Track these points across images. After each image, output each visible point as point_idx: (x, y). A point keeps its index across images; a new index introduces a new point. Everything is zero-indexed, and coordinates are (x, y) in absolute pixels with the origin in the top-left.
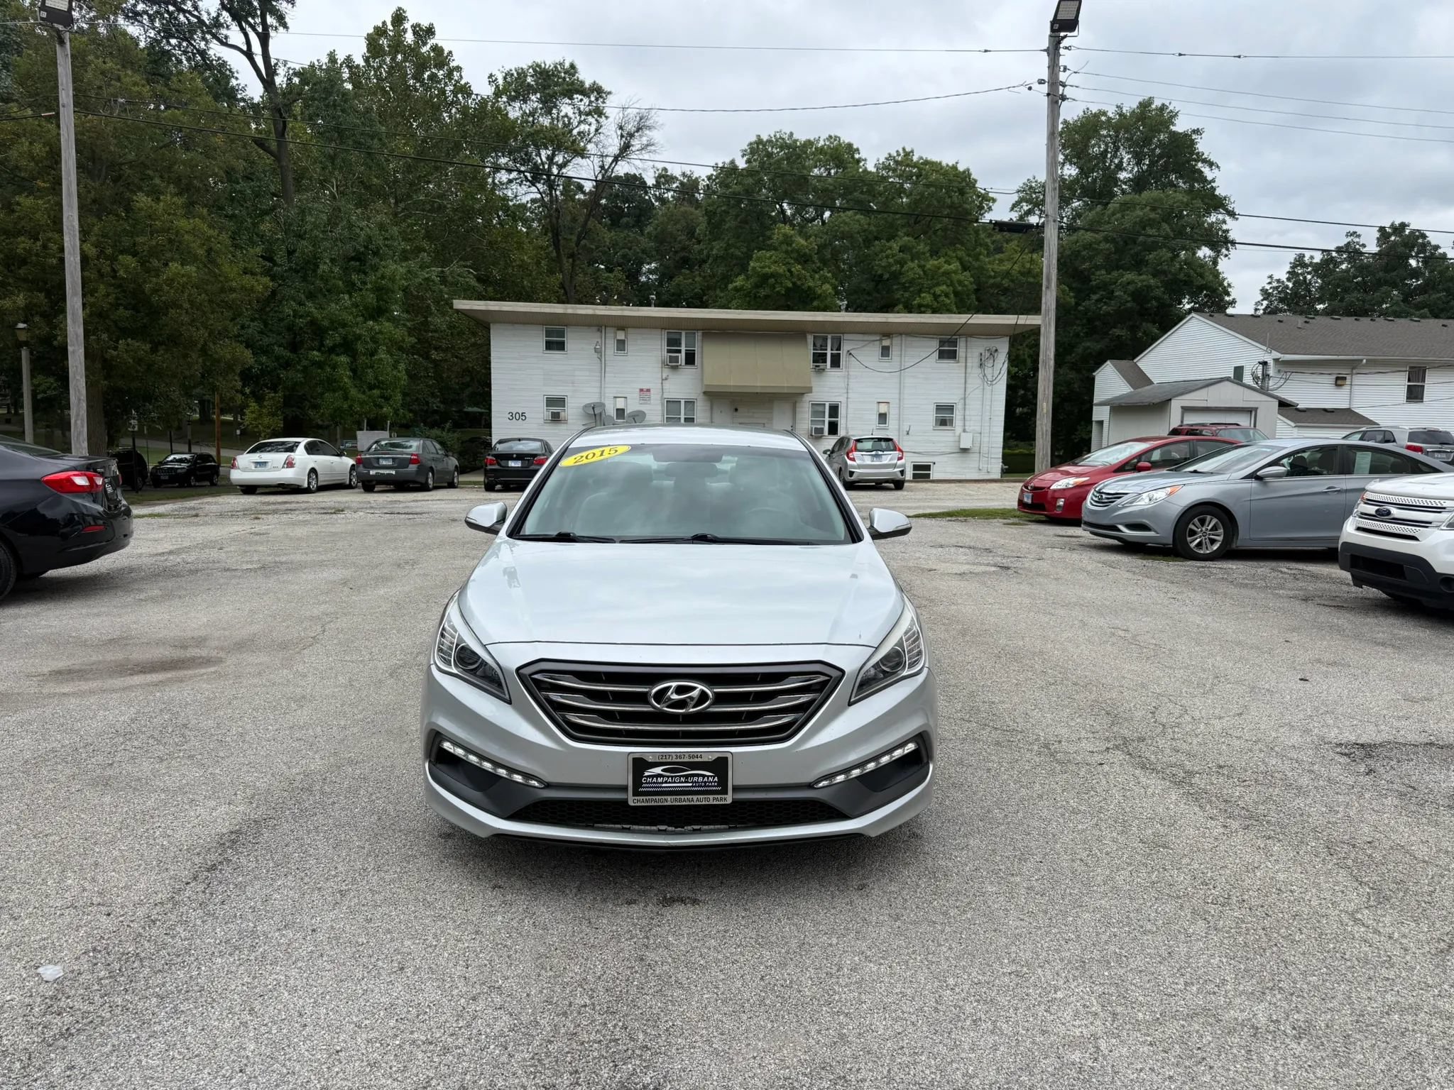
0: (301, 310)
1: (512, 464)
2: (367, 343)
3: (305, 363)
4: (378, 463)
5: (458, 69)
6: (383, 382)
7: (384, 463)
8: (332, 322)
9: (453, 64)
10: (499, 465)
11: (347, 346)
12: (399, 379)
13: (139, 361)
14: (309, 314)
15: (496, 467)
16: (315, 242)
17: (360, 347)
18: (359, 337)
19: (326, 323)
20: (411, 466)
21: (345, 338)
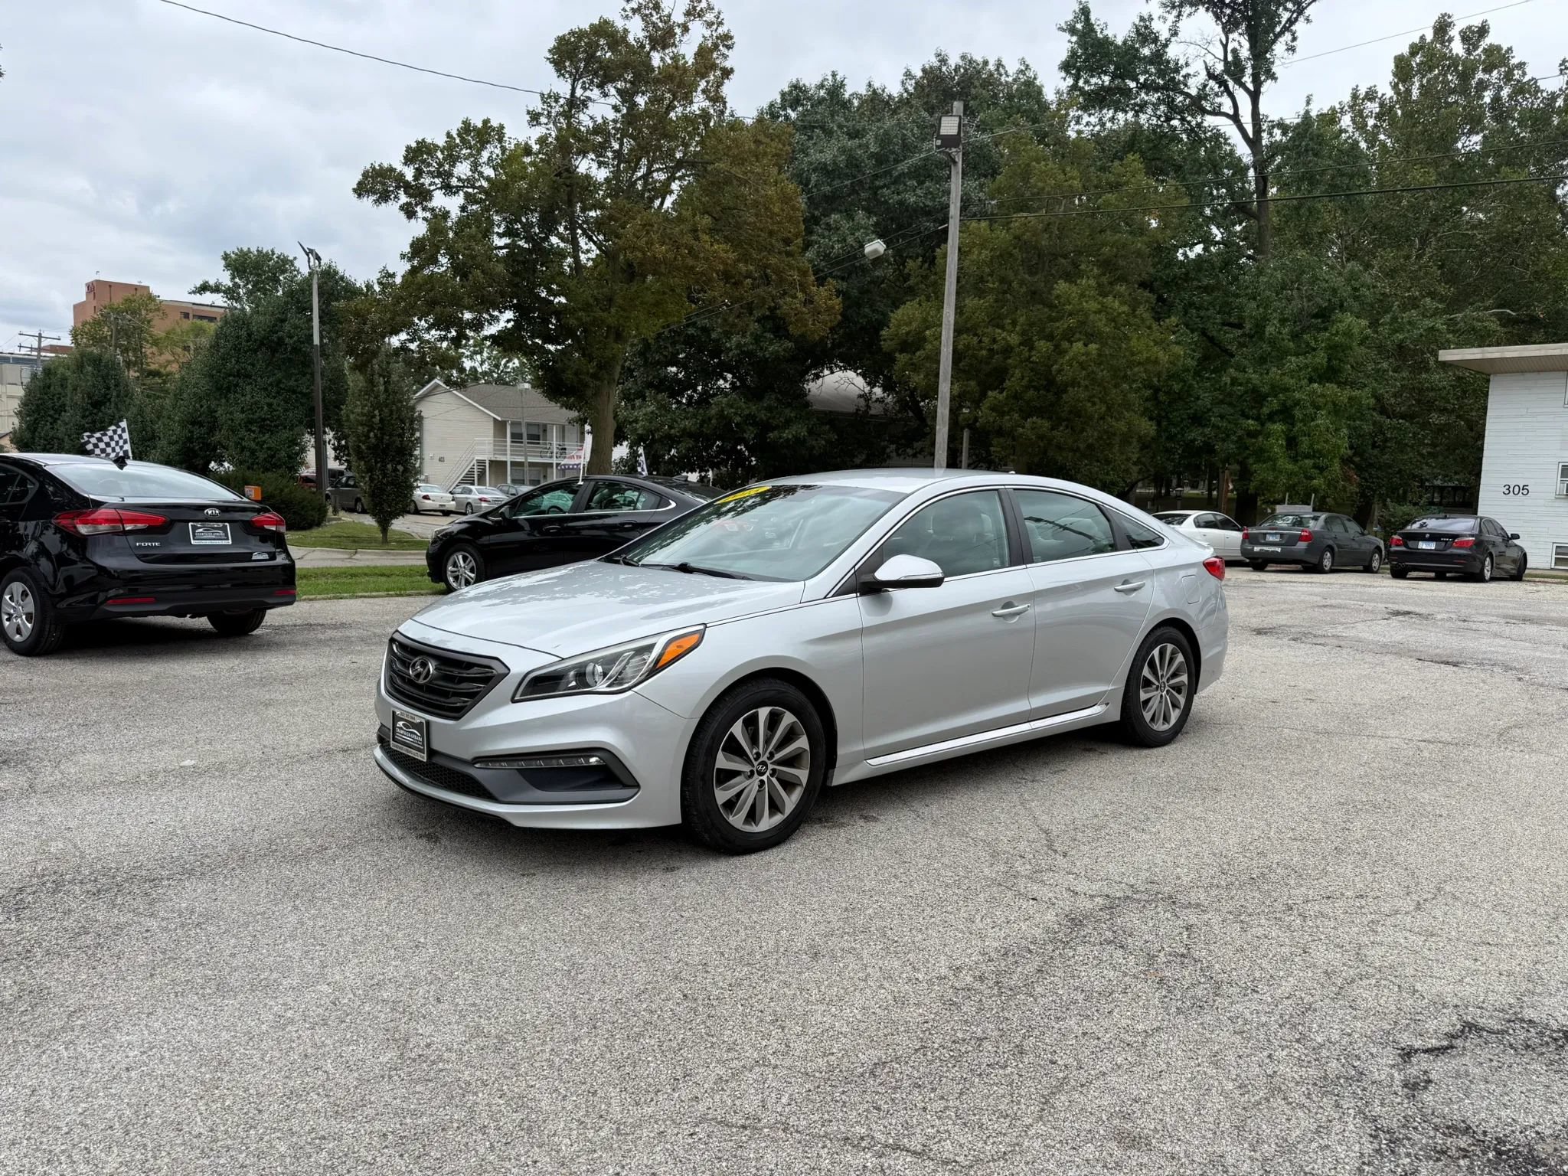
0: (1240, 376)
1: (1423, 546)
2: (1305, 408)
3: (1240, 433)
4: (1265, 538)
5: (1521, 65)
6: (1319, 451)
7: (1270, 539)
8: (1273, 387)
9: (1514, 61)
10: (1406, 545)
11: (1285, 413)
12: (1339, 447)
13: (1041, 437)
14: (1249, 380)
15: (1403, 549)
16: (1266, 304)
17: (1297, 413)
18: (1297, 403)
19: (1265, 389)
20: (1299, 543)
21: (1284, 404)
